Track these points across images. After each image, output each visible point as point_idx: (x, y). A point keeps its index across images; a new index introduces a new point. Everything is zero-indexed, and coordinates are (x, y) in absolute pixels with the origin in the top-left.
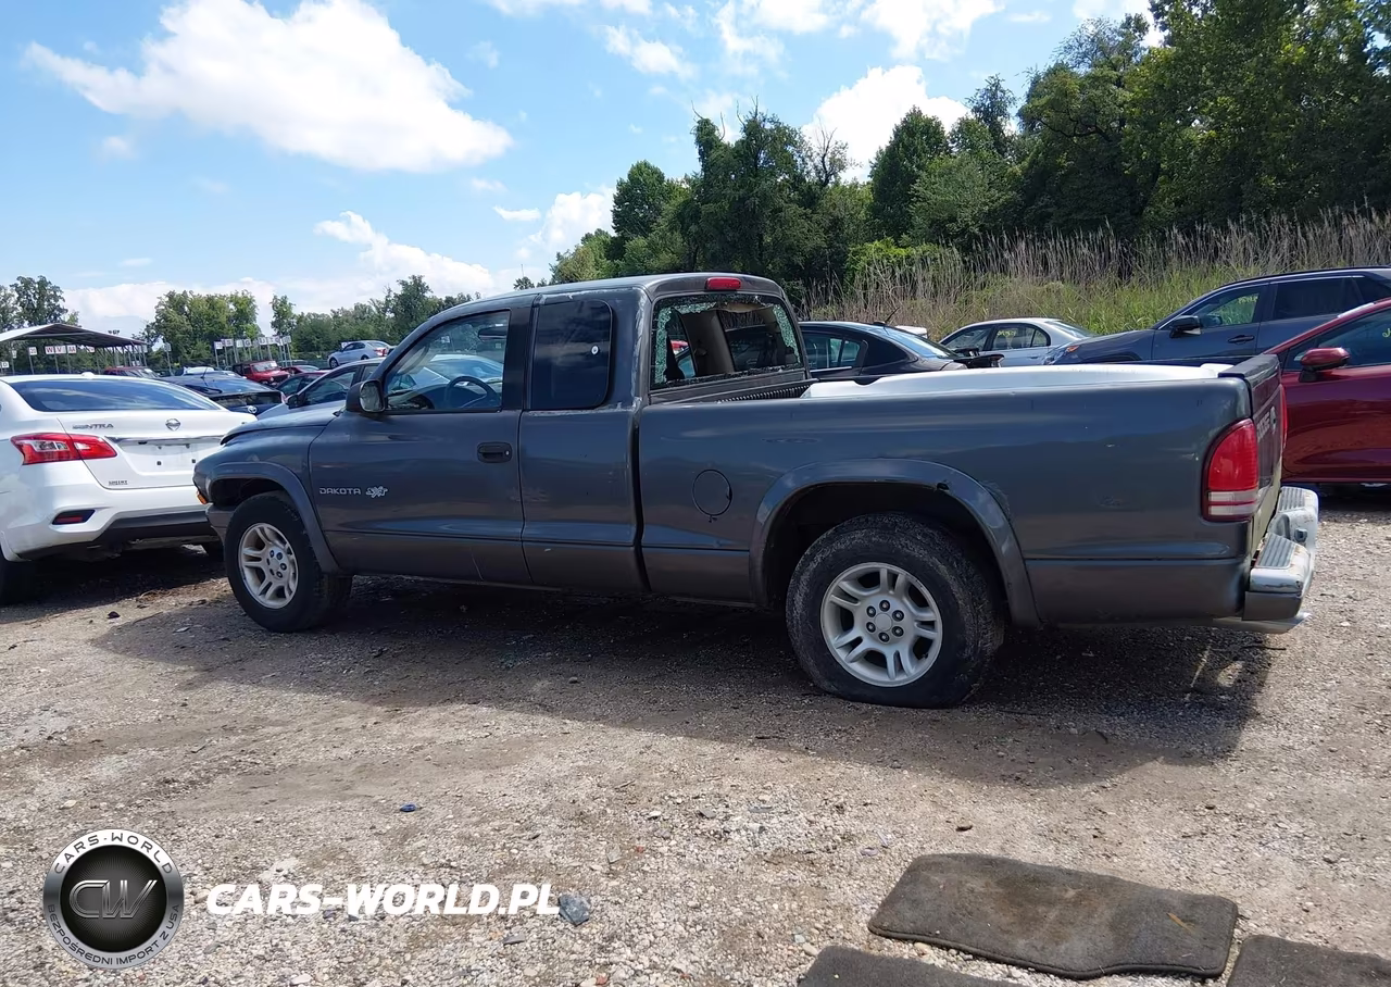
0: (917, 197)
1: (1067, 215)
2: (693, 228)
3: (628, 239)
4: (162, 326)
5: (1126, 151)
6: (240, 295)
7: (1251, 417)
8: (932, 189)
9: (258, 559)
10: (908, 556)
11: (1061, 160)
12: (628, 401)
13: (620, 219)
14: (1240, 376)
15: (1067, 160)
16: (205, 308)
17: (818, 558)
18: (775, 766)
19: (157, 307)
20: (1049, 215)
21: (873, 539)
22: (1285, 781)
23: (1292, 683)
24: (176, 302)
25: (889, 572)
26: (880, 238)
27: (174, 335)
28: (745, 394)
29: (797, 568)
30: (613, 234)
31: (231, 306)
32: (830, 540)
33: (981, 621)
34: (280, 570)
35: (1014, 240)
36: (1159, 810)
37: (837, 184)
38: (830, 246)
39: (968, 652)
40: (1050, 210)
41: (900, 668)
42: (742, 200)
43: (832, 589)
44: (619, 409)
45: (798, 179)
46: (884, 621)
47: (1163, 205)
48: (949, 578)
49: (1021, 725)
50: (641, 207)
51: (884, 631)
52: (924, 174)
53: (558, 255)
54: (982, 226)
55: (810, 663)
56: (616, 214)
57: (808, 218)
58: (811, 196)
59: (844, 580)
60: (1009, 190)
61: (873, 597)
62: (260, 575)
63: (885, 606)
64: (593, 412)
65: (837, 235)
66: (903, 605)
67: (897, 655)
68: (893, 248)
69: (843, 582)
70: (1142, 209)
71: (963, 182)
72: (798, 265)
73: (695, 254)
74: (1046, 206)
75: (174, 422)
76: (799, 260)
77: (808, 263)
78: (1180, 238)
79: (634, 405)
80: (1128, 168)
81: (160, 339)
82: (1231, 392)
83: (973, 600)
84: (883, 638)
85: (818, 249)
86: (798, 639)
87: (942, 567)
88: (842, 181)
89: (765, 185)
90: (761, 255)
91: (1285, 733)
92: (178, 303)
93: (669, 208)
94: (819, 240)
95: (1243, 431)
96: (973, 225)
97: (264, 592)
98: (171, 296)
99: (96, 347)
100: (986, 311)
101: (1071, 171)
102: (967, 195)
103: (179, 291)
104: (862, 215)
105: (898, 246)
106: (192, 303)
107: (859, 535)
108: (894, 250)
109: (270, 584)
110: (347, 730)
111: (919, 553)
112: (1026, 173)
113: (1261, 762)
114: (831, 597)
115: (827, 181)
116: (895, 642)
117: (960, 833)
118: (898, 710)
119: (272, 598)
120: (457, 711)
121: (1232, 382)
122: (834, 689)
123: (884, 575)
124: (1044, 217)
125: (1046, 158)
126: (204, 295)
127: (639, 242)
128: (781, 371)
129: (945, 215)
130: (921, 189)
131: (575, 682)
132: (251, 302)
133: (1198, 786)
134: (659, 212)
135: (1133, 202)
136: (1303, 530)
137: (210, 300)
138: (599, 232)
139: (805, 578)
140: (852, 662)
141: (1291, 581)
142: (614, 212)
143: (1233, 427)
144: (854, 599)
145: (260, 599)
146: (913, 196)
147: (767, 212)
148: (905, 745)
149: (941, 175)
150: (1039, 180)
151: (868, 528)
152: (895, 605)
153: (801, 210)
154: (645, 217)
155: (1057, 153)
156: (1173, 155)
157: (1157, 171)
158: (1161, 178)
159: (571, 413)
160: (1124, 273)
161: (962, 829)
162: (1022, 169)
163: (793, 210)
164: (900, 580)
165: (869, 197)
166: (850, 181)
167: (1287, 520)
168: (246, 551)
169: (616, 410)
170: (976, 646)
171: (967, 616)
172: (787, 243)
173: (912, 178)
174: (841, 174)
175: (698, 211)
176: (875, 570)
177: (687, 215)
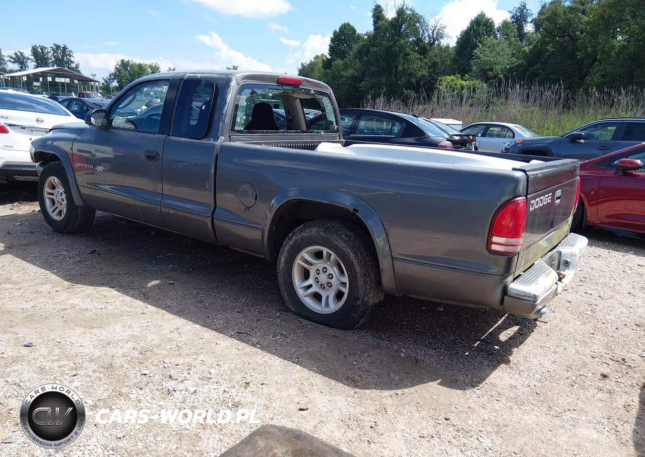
0: (476, 56)
1: (547, 75)
2: (365, 58)
3: (334, 60)
4: (117, 75)
5: (580, 46)
6: (154, 65)
7: (526, 196)
8: (483, 54)
9: (53, 194)
10: (336, 245)
11: (549, 47)
12: (217, 139)
13: (332, 50)
14: (524, 171)
15: (552, 48)
16: (137, 69)
17: (294, 239)
18: (234, 351)
19: (115, 66)
20: (538, 74)
21: (321, 233)
22: (499, 409)
23: (539, 345)
24: (124, 65)
25: (327, 252)
26: (454, 74)
27: (121, 80)
28: (277, 143)
29: (284, 243)
30: (329, 57)
31: (149, 70)
32: (300, 231)
33: (368, 287)
34: (61, 201)
35: (514, 83)
36: (418, 415)
37: (439, 45)
38: (430, 75)
39: (359, 302)
40: (540, 71)
41: (327, 305)
42: (391, 47)
43: (299, 257)
44: (211, 142)
45: (419, 41)
46: (323, 278)
47: (595, 76)
48: (355, 262)
49: (378, 346)
50: (343, 45)
51: (322, 283)
52: (480, 46)
53: (302, 64)
54: (505, 75)
55: (285, 294)
56: (331, 47)
57: (421, 60)
58: (424, 49)
59: (306, 253)
60: (522, 59)
61: (319, 264)
62: (53, 202)
63: (325, 270)
64: (199, 141)
65: (434, 71)
66: (334, 271)
67: (328, 297)
68: (460, 80)
69: (305, 254)
70: (584, 77)
71: (499, 52)
72: (413, 83)
73: (365, 71)
74: (538, 69)
75: (41, 120)
76: (413, 80)
77: (418, 82)
78: (597, 93)
79: (219, 141)
80: (579, 55)
81: (116, 81)
82: (515, 181)
83: (365, 275)
84: (322, 287)
85: (423, 76)
86: (281, 280)
87: (351, 254)
88: (442, 44)
89: (402, 41)
90: (396, 75)
91: (517, 376)
92: (125, 65)
93: (356, 47)
94: (425, 72)
95: (518, 204)
96: (500, 74)
97: (54, 211)
98: (122, 61)
99: (78, 81)
100: (494, 117)
101: (553, 53)
102: (500, 59)
103: (126, 60)
104: (448, 63)
105: (462, 79)
106: (132, 66)
107: (314, 230)
108: (460, 82)
109: (57, 208)
110: (41, 292)
111: (341, 245)
112: (531, 51)
113: (493, 393)
114: (298, 261)
115: (434, 43)
116: (327, 290)
117: (300, 412)
118: (321, 326)
119: (57, 215)
120: (101, 291)
121: (519, 174)
122: (293, 309)
123: (325, 253)
124: (536, 75)
125: (541, 45)
126: (137, 63)
127: (339, 62)
128: (323, 133)
129: (488, 67)
130: (478, 53)
131: (172, 284)
132: (158, 69)
133: (449, 403)
134: (351, 48)
135: (580, 73)
136: (569, 260)
137: (140, 65)
138: (323, 55)
139: (287, 248)
140: (305, 297)
141: (531, 294)
142: (330, 46)
143: (513, 201)
144: (311, 264)
145: (51, 214)
146: (474, 56)
147: (402, 55)
148: (310, 349)
149: (489, 47)
150: (536, 56)
151: (319, 227)
152: (330, 271)
153: (419, 56)
154: (344, 50)
155: (548, 43)
156: (603, 52)
157: (595, 60)
158: (596, 63)
159: (189, 140)
160: (567, 107)
161: (301, 410)
162: (529, 49)
163: (414, 56)
164: (332, 257)
165: (453, 53)
166: (445, 45)
167: (560, 253)
168: (47, 189)
169: (209, 142)
170: (364, 300)
171: (360, 283)
172: (409, 71)
173: (475, 47)
174: (441, 40)
175: (369, 50)
176: (321, 250)
177: (364, 52)
